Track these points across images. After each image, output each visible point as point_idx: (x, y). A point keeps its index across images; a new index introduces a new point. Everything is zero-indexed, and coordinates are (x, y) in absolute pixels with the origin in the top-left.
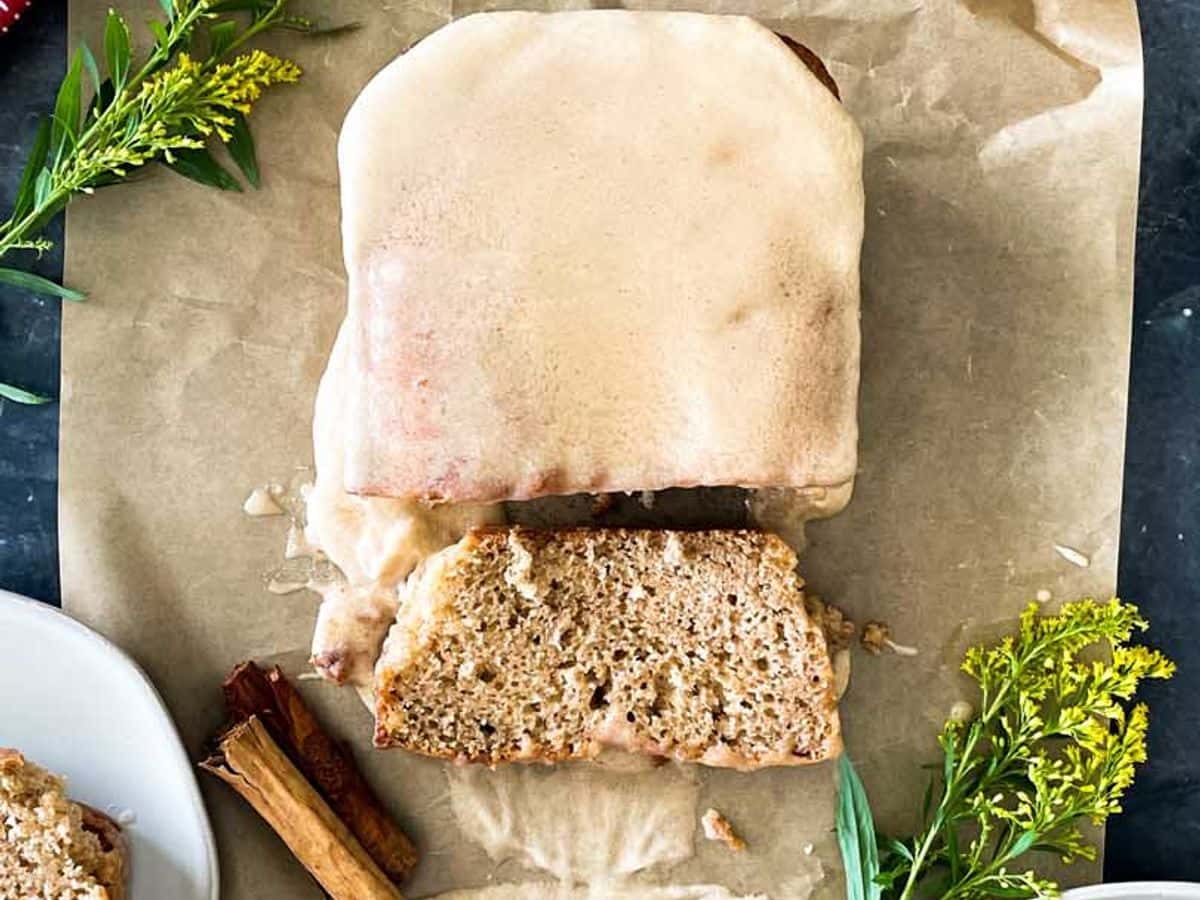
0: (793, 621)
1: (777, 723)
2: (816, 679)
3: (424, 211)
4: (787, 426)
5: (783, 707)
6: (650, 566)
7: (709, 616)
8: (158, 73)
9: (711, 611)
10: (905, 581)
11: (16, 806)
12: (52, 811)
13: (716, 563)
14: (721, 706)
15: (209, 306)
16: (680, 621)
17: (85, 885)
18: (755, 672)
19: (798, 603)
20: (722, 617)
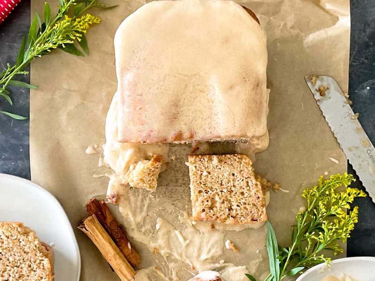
0: (251, 180)
1: (248, 211)
2: (259, 198)
3: (139, 59)
4: (246, 119)
5: (249, 206)
6: (209, 166)
7: (226, 180)
8: (59, 21)
9: (227, 178)
10: (285, 170)
11: (22, 236)
12: (33, 237)
13: (228, 164)
14: (231, 207)
15: (74, 91)
16: (218, 182)
17: (43, 258)
18: (241, 196)
19: (253, 176)
20: (230, 180)
